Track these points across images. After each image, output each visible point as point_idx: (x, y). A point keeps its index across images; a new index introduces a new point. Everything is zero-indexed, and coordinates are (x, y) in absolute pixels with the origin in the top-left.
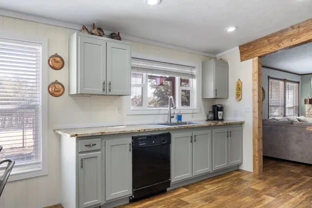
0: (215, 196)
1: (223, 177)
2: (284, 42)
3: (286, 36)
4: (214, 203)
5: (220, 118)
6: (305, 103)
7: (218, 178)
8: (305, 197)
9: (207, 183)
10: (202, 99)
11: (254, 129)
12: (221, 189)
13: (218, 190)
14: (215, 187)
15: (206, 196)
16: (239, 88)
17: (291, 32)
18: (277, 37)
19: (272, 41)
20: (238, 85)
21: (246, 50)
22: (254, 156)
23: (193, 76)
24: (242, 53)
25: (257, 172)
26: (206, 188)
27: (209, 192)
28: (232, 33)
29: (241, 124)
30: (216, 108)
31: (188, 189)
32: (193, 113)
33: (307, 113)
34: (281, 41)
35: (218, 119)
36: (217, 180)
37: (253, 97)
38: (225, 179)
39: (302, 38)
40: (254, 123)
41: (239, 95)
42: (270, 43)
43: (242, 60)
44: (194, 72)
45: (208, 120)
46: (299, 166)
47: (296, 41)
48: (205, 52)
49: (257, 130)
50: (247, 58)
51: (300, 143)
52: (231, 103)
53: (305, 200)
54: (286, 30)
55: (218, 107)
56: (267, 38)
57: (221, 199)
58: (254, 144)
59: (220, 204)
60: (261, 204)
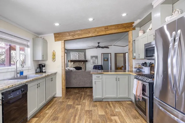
0: (56, 115)
1: (50, 103)
2: (76, 36)
3: (77, 34)
4: (59, 119)
5: (44, 71)
6: (69, 62)
7: (49, 105)
8: (89, 101)
9: (45, 110)
10: (33, 60)
11: (62, 75)
12: (55, 110)
13: (54, 111)
14: (52, 110)
15: (52, 118)
16: (54, 55)
17: (78, 32)
18: (73, 33)
19: (71, 34)
20: (54, 53)
21: (58, 36)
22: (62, 88)
23: (28, 46)
24: (55, 37)
25: (64, 96)
26: (47, 113)
27: (51, 114)
28: (57, 26)
29: (55, 74)
30: (41, 66)
31: (36, 118)
32: (28, 70)
33: (69, 66)
34: (75, 35)
35: (42, 72)
36: (49, 106)
37: (62, 60)
38: (53, 104)
39: (83, 36)
40: (62, 73)
41: (54, 59)
42: (70, 35)
43: (55, 41)
44: (29, 44)
45: (36, 73)
46: (76, 89)
47: (81, 37)
48: (35, 33)
49: (64, 76)
50: (59, 40)
51: (75, 79)
52: (49, 63)
53: (90, 102)
54: (77, 31)
55: (42, 65)
56: (68, 32)
57: (61, 116)
58: (62, 83)
59: (62, 119)
60: (78, 110)
